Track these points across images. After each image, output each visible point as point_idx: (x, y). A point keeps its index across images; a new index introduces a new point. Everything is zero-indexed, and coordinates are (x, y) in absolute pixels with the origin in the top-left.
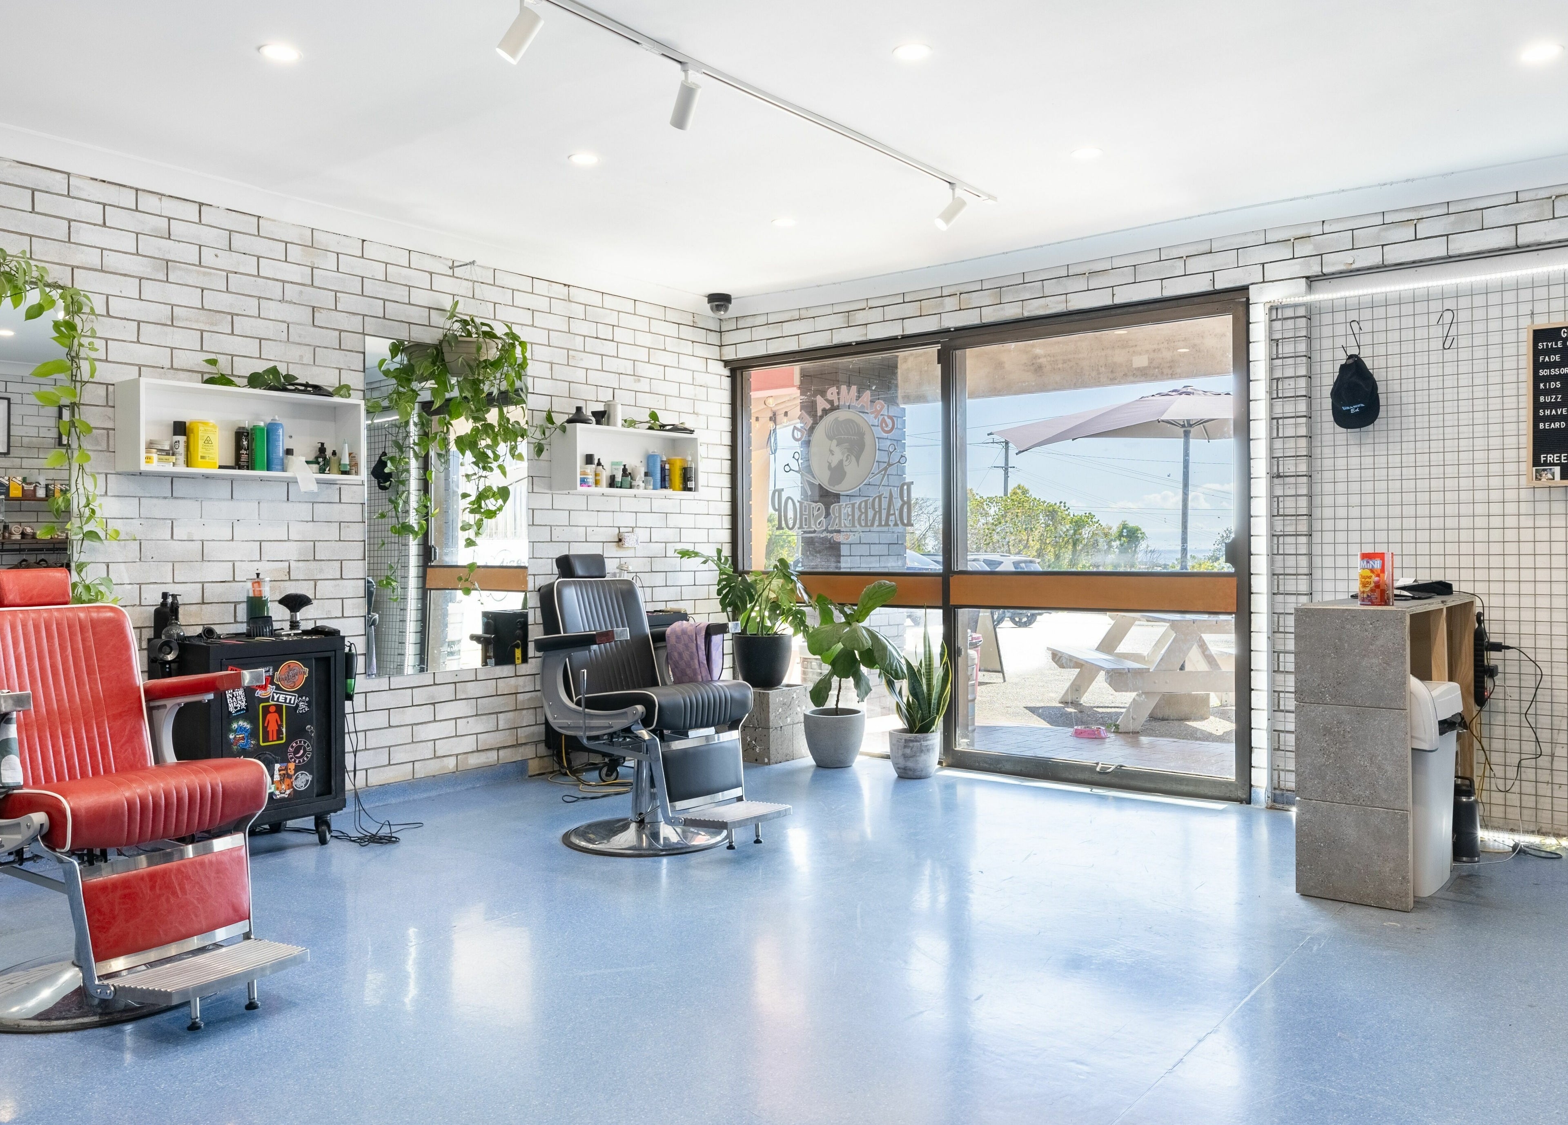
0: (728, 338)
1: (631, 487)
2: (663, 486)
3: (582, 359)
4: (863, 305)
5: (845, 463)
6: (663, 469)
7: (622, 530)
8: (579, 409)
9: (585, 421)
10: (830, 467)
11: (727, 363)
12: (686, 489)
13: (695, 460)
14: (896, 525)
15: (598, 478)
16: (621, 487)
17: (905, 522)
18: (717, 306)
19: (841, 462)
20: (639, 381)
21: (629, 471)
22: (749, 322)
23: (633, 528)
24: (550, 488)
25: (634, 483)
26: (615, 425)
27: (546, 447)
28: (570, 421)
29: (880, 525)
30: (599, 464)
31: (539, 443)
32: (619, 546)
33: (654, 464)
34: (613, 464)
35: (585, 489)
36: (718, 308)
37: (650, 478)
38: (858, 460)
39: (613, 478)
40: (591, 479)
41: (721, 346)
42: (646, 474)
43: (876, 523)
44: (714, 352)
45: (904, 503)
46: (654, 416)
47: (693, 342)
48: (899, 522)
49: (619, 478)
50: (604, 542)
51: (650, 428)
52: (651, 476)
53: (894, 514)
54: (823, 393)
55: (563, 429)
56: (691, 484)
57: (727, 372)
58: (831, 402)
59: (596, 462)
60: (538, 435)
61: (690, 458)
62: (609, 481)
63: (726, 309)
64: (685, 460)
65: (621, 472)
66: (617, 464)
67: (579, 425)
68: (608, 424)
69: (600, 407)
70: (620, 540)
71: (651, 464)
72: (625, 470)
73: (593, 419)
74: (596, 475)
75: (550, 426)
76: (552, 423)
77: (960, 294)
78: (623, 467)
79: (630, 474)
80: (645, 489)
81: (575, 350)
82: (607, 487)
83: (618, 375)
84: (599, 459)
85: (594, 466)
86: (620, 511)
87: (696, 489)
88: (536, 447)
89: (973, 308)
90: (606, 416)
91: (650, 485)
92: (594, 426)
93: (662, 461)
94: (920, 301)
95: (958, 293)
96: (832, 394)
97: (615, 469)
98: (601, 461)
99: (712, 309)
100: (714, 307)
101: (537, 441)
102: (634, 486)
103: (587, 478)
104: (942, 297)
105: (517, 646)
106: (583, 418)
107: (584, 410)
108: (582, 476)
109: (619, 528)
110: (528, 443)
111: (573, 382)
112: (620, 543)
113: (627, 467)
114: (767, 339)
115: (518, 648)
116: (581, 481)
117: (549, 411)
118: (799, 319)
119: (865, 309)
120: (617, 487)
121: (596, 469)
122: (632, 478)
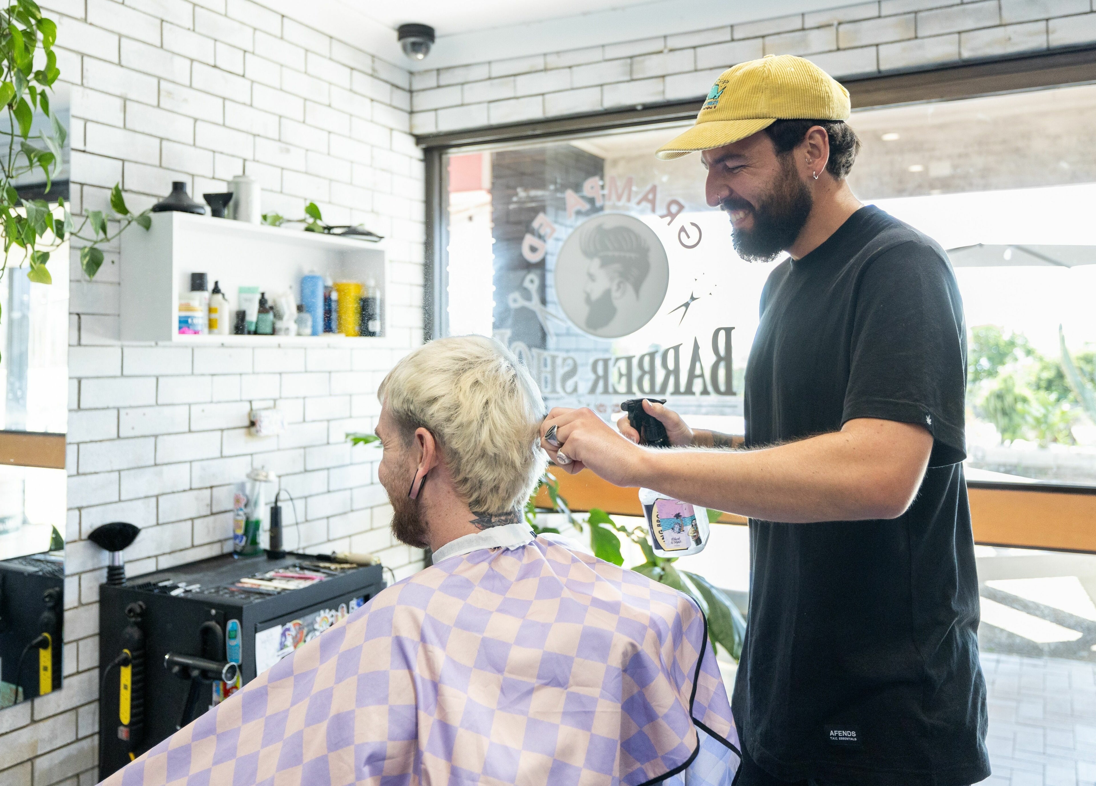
0: (421, 101)
1: (274, 332)
2: (328, 328)
3: (185, 100)
4: (659, 45)
5: (615, 294)
6: (327, 300)
7: (256, 405)
8: (178, 187)
9: (189, 209)
10: (588, 300)
11: (419, 139)
12: (365, 332)
13: (380, 286)
14: (705, 392)
15: (214, 316)
16: (256, 333)
17: (722, 388)
18: (414, 44)
19: (607, 294)
20: (288, 151)
21: (270, 303)
22: (459, 76)
23: (275, 400)
24: (118, 335)
25: (279, 325)
26: (248, 220)
27: (107, 259)
28: (160, 208)
29: (677, 391)
30: (216, 290)
31: (93, 249)
32: (250, 434)
33: (313, 293)
34: (242, 290)
35: (188, 338)
36: (416, 47)
37: (306, 316)
38: (637, 289)
39: (241, 316)
40: (200, 318)
41: (412, 113)
42: (300, 308)
43: (671, 387)
44: (401, 121)
45: (719, 359)
46: (313, 211)
47: (372, 100)
48: (710, 388)
49: (252, 316)
50: (222, 430)
51: (308, 229)
52: (308, 311)
53: (702, 376)
54: (577, 188)
55: (146, 223)
56: (374, 326)
57: (418, 153)
58: (592, 201)
59: (211, 286)
60: (90, 232)
61: (372, 283)
62: (235, 321)
63: (427, 52)
64: (363, 286)
65: (256, 306)
66: (250, 290)
67: (177, 215)
68: (235, 218)
69: (222, 189)
70: (253, 424)
71: (307, 291)
72: (263, 302)
73: (208, 209)
74: (210, 310)
75: (119, 216)
76: (124, 211)
77: (840, 24)
78: (258, 297)
79: (271, 308)
80: (299, 334)
81: (174, 82)
82: (231, 333)
83: (251, 137)
84: (216, 283)
85: (206, 295)
86: (254, 373)
87: (382, 334)
88: (84, 256)
89: (862, 47)
90: (231, 203)
91: (306, 326)
92: (207, 219)
93: (326, 287)
94: (763, 37)
95: (836, 23)
96: (592, 188)
97: (246, 300)
98: (221, 286)
99: (405, 48)
100: (409, 47)
101: (89, 244)
102: (280, 329)
103: (192, 317)
104: (803, 29)
105: (44, 644)
106: (185, 203)
107: (189, 190)
108: (184, 314)
109: (251, 402)
110: (72, 247)
111: (168, 140)
112: (253, 429)
113: (267, 296)
114: (490, 102)
115: (45, 647)
116: (180, 322)
117: (117, 188)
118: (545, 70)
119: (661, 52)
120: (249, 333)
121: (210, 299)
122: (275, 316)
